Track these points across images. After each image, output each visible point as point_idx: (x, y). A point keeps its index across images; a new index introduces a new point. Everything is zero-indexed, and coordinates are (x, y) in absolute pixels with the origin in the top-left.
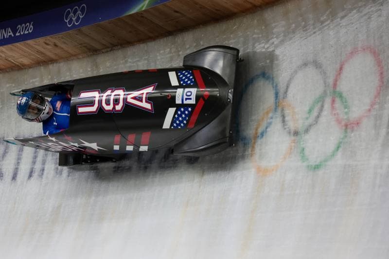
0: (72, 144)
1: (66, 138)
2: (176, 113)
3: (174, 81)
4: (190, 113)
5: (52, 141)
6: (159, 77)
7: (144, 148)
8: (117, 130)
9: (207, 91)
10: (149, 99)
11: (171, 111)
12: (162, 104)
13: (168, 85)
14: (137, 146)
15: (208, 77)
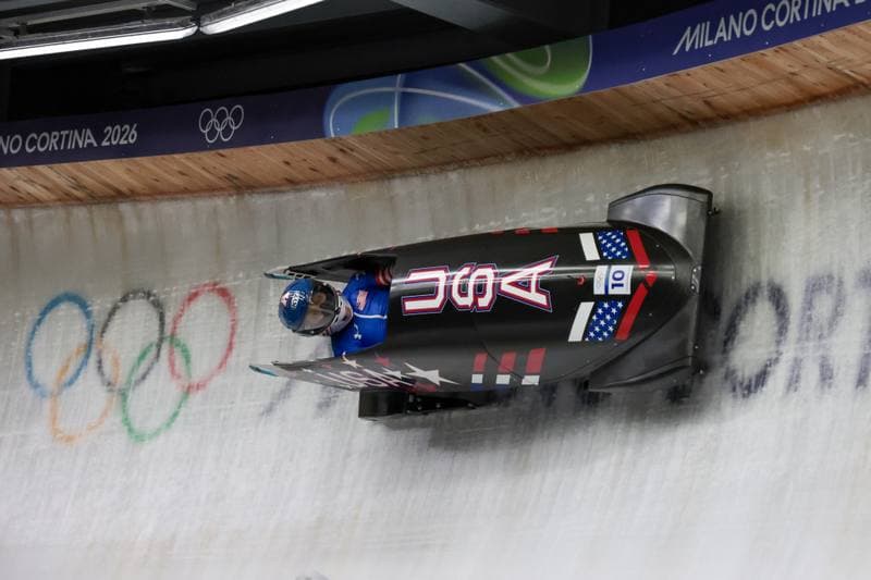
0: (389, 373)
1: (380, 360)
2: (594, 311)
3: (590, 249)
4: (622, 312)
5: (349, 368)
6: (561, 243)
7: (531, 380)
8: (479, 344)
9: (649, 272)
10: (543, 286)
11: (585, 308)
12: (567, 294)
13: (577, 256)
14: (517, 375)
15: (654, 244)
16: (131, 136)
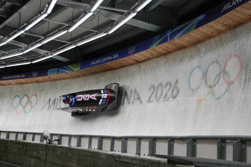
0: (75, 110)
1: (74, 108)
2: (102, 100)
3: (102, 92)
4: (106, 100)
5: (70, 109)
6: (99, 91)
7: (94, 110)
8: (87, 105)
9: (111, 95)
10: (96, 97)
11: (101, 100)
12: (99, 98)
13: (101, 93)
14: (92, 110)
15: (111, 91)
16: (24, 76)
